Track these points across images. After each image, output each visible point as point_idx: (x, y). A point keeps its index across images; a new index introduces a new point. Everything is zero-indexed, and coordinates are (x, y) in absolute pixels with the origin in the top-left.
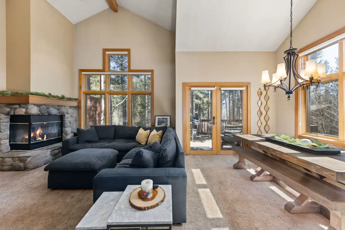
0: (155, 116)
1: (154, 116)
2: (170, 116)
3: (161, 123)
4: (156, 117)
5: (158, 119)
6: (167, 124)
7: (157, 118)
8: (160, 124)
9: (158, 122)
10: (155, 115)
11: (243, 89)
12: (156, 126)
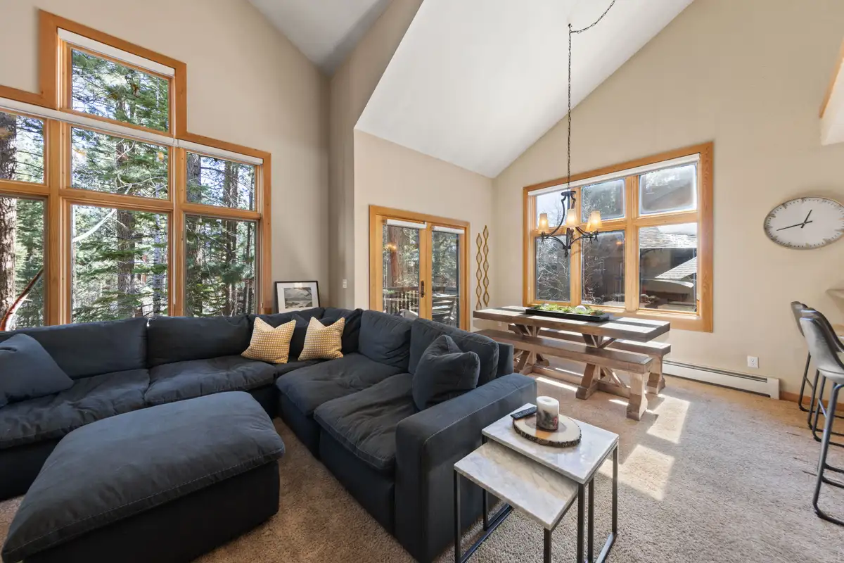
0: (276, 283)
1: (273, 284)
2: (317, 282)
3: (296, 302)
4: (278, 284)
5: (285, 289)
6: (311, 303)
7: (281, 287)
8: (292, 305)
9: (286, 300)
10: (274, 280)
11: (462, 232)
12: (280, 312)
